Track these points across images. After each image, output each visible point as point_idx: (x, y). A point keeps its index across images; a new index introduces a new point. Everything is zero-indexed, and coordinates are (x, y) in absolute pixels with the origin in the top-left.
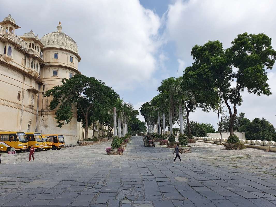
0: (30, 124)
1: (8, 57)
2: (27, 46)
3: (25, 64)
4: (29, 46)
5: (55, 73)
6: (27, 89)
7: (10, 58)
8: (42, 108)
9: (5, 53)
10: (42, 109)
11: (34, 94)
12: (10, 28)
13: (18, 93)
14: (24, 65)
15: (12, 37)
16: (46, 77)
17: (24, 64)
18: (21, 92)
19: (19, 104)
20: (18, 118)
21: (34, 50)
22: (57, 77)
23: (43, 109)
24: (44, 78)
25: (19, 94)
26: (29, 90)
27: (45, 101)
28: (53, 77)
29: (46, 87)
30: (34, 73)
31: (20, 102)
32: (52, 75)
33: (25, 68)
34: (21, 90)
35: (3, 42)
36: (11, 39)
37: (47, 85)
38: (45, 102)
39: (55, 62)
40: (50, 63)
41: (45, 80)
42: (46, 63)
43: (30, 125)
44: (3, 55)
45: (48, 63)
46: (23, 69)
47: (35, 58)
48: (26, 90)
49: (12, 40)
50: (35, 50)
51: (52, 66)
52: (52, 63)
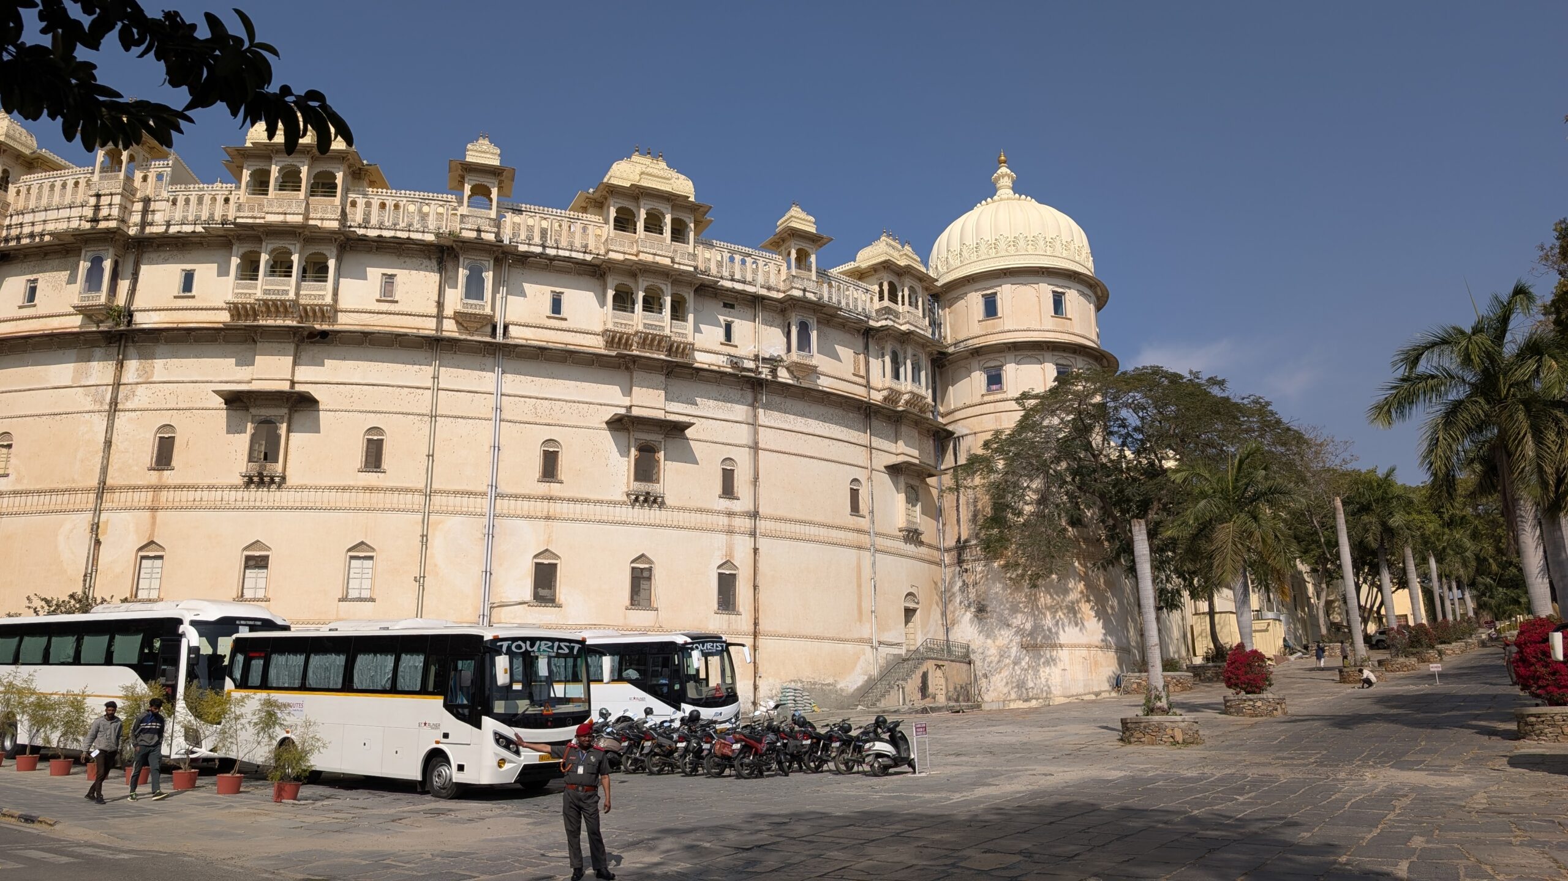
0: (912, 605)
1: (799, 361)
2: (872, 299)
3: (868, 371)
4: (876, 298)
5: (995, 380)
6: (886, 467)
7: (807, 362)
8: (959, 534)
9: (789, 350)
10: (959, 538)
11: (915, 482)
12: (799, 251)
13: (851, 489)
14: (863, 377)
15: (806, 284)
16: (960, 405)
17: (863, 372)
18: (863, 479)
19: (859, 531)
20: (859, 586)
21: (900, 308)
22: (1004, 396)
23: (962, 539)
24: (952, 407)
25: (854, 494)
26: (894, 470)
27: (968, 503)
28: (986, 399)
29: (964, 445)
30: (906, 397)
31: (863, 523)
32: (984, 391)
33: (868, 386)
34: (862, 475)
35: (782, 311)
36: (804, 290)
37: (966, 435)
38: (965, 507)
39: (989, 331)
40: (970, 342)
41: (958, 415)
42: (955, 345)
43: (914, 610)
44: (785, 358)
45: (962, 345)
46: (859, 392)
47: (906, 338)
48: (884, 470)
49: (808, 295)
50: (903, 304)
51: (978, 353)
52: (976, 341)
